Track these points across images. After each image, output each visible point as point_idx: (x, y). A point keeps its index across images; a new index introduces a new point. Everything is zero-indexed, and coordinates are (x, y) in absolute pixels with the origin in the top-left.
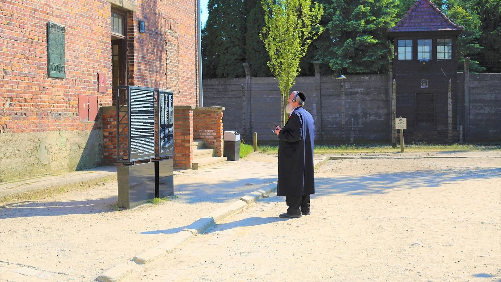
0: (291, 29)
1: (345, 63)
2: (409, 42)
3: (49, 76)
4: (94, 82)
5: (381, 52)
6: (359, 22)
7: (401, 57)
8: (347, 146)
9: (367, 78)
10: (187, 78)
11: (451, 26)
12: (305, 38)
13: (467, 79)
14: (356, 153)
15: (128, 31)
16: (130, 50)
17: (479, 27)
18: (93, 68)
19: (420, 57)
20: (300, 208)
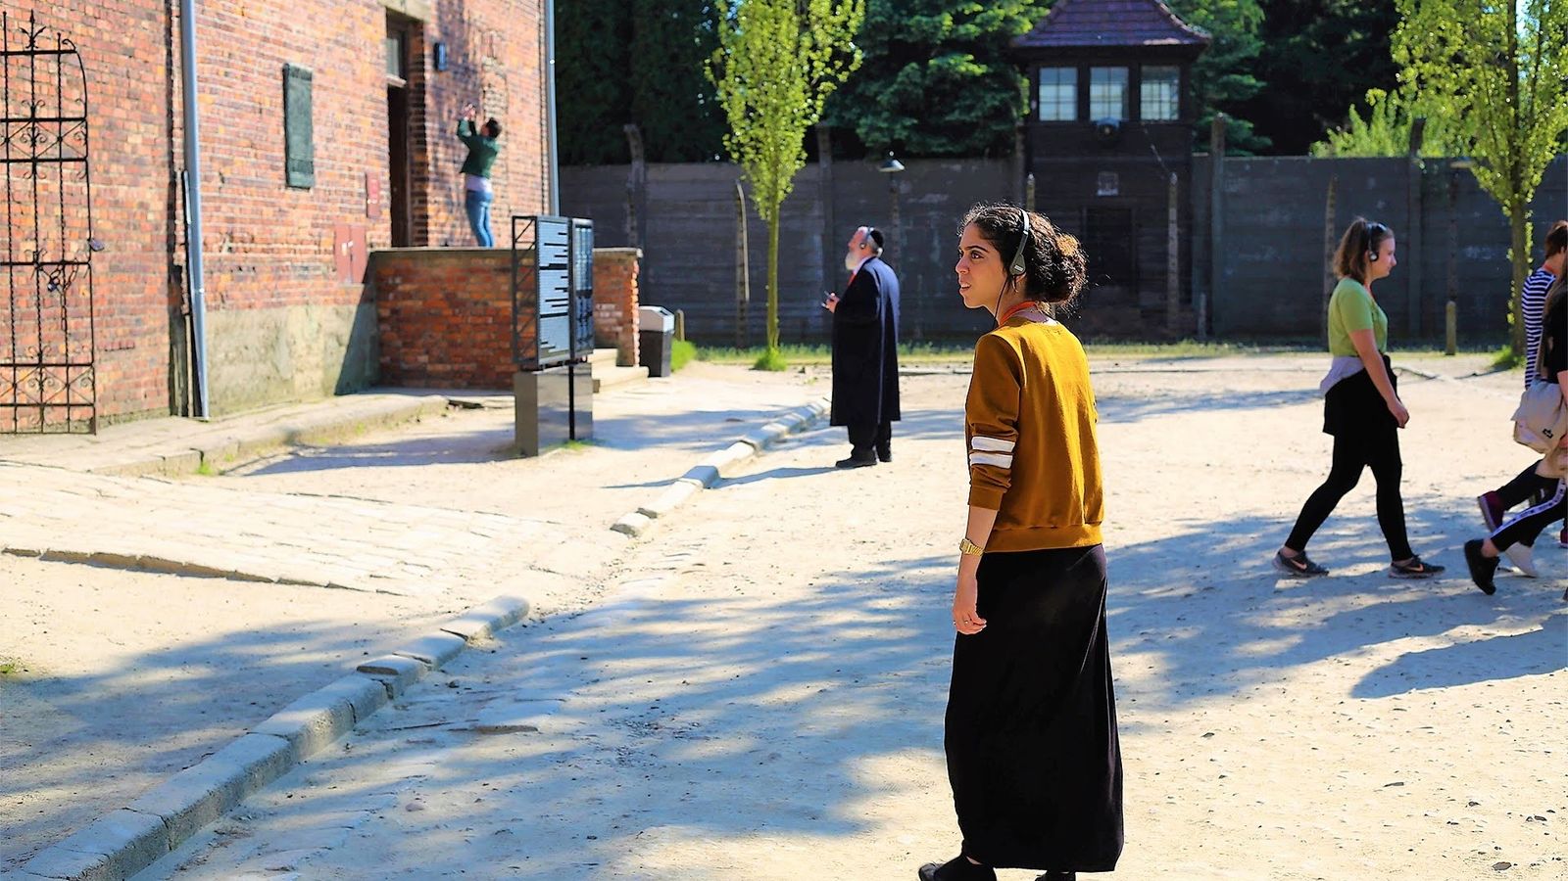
0: (786, 56)
1: (898, 126)
2: (1070, 73)
3: (288, 184)
4: (360, 195)
5: (994, 98)
6: (937, 19)
7: (1047, 113)
8: (912, 348)
9: (957, 167)
10: (525, 175)
11: (1178, 32)
12: (816, 76)
13: (1219, 171)
14: (938, 364)
15: (412, 67)
16: (417, 113)
17: (1258, 26)
18: (358, 161)
19: (1097, 112)
20: (874, 449)
